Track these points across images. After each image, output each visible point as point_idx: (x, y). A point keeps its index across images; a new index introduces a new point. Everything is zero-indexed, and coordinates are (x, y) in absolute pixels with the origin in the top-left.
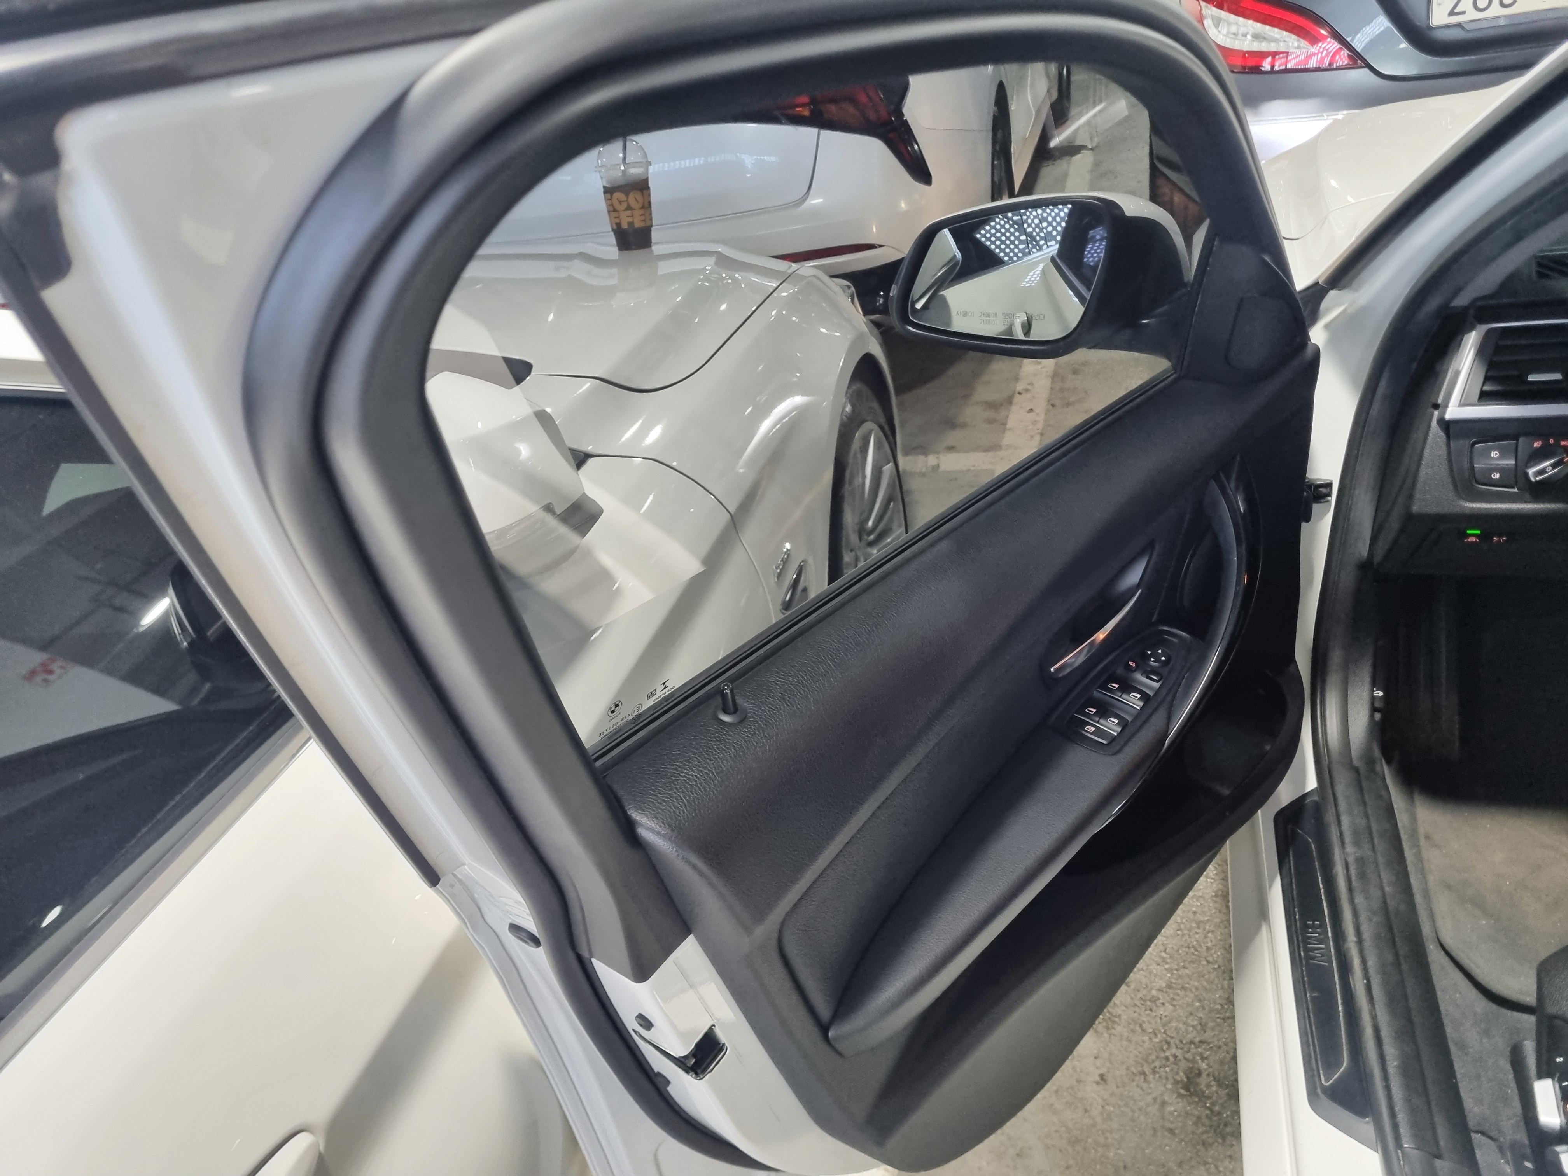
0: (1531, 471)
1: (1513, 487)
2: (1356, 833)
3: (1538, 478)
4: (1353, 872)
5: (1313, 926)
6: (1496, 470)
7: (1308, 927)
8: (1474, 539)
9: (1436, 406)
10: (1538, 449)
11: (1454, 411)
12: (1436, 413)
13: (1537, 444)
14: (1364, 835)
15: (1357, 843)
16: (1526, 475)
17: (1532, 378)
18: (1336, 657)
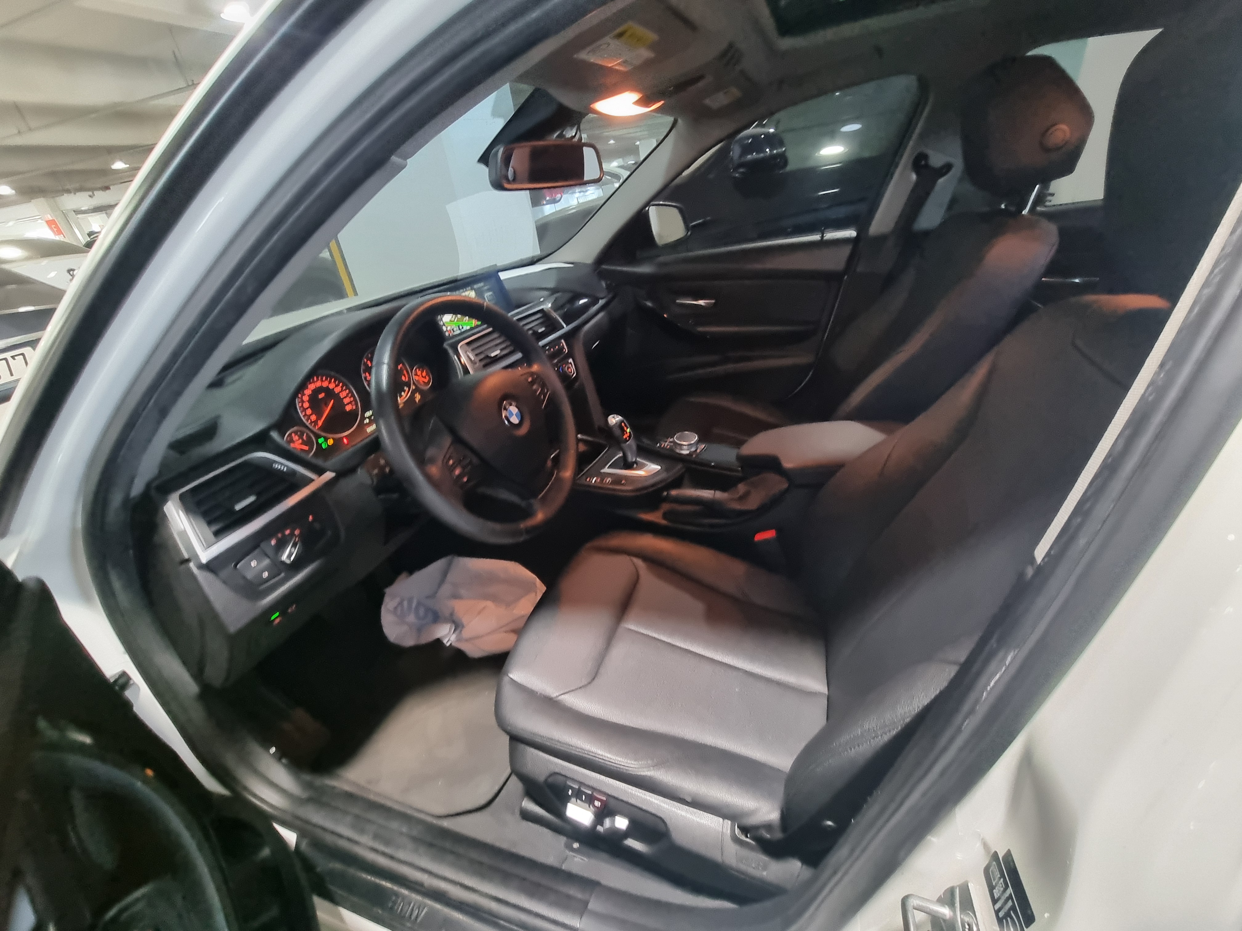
0: (284, 557)
1: (279, 574)
2: (354, 827)
3: (292, 558)
4: (381, 848)
5: (395, 903)
6: (263, 571)
7: (392, 908)
8: (278, 621)
9: (188, 561)
10: (276, 544)
11: (205, 556)
12: (192, 565)
13: (273, 542)
14: (359, 824)
15: (362, 831)
16: (283, 563)
17: (238, 507)
18: (230, 760)
